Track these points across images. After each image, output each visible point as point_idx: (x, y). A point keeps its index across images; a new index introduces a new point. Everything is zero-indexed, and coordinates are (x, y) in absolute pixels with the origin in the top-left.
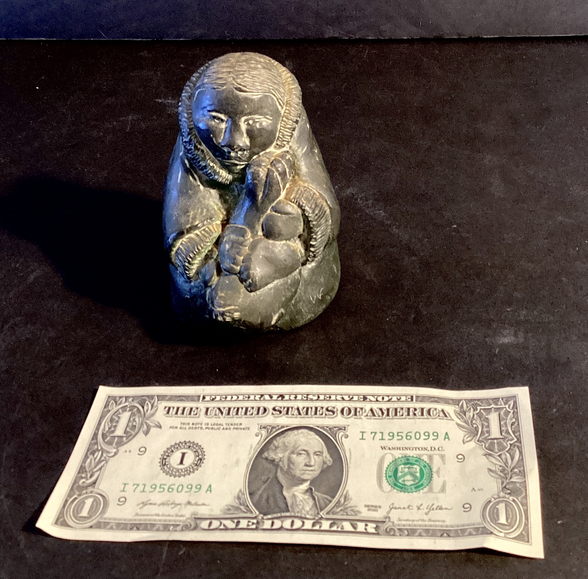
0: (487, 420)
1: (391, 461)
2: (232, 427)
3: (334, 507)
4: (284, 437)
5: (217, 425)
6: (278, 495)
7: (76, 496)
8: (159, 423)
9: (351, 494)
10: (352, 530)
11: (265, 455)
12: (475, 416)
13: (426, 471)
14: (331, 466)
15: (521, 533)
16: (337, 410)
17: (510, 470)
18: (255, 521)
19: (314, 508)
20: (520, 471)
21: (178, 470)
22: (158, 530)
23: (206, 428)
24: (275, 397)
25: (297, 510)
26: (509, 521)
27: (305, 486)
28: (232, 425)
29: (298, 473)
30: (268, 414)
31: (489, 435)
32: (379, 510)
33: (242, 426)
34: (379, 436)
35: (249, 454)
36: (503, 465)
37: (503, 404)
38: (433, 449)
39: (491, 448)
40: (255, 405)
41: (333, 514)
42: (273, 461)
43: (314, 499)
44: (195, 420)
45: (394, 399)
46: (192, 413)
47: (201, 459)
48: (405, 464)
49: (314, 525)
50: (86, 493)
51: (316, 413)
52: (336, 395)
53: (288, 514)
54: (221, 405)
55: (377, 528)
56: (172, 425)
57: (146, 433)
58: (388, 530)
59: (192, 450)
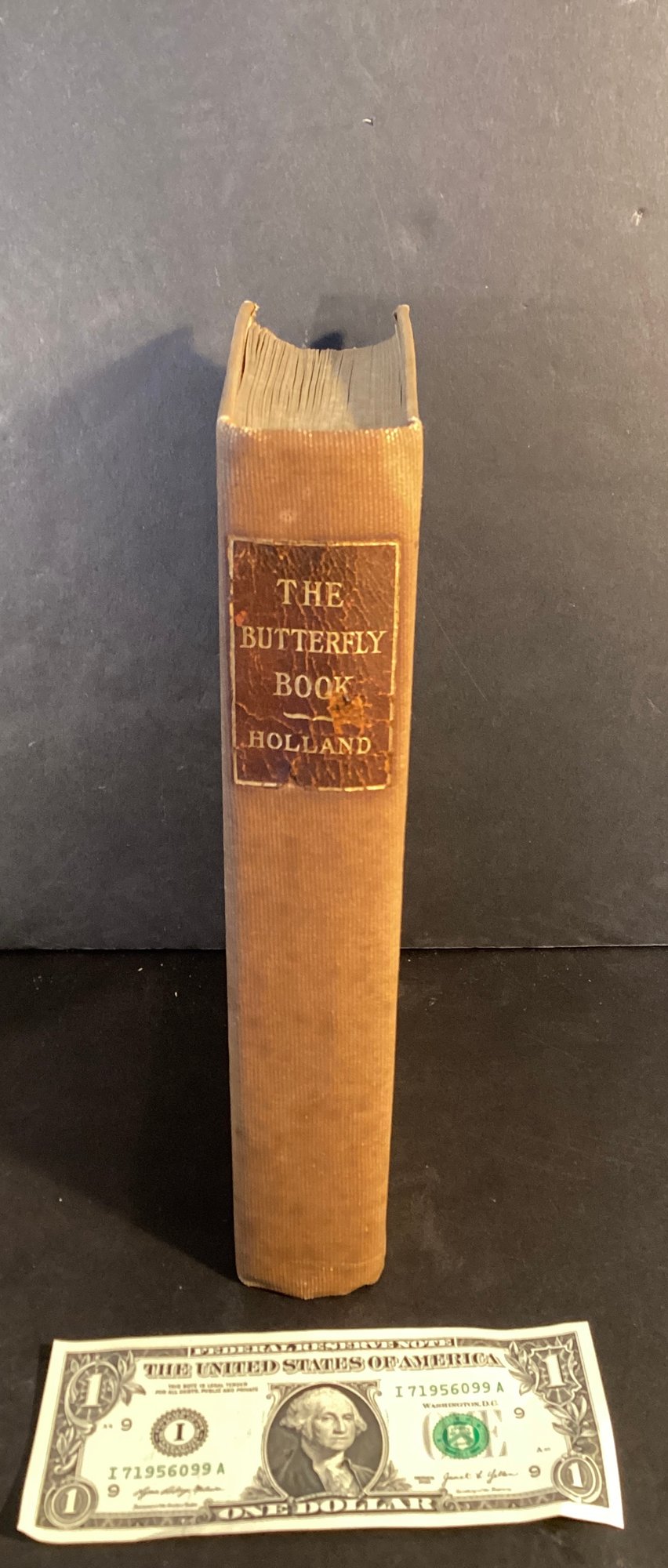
0: (544, 1365)
1: (438, 1422)
2: (235, 1388)
3: (378, 1482)
4: (304, 1398)
5: (215, 1385)
6: (308, 1472)
7: (53, 1488)
8: (140, 1386)
9: (396, 1466)
10: (404, 1507)
11: (283, 1422)
12: (530, 1361)
13: (481, 1431)
14: (366, 1432)
15: (600, 1497)
16: (364, 1361)
17: (577, 1423)
18: (285, 1505)
19: (355, 1485)
20: (590, 1424)
21: (177, 1447)
22: (167, 1524)
23: (203, 1391)
24: (284, 1348)
25: (334, 1488)
26: (585, 1483)
27: (340, 1458)
28: (234, 1385)
29: (327, 1443)
30: (278, 1370)
31: (549, 1383)
32: (432, 1481)
33: (248, 1387)
34: (418, 1391)
35: (263, 1422)
36: (570, 1418)
37: (560, 1344)
38: (485, 1404)
39: (553, 1398)
40: (261, 1358)
41: (380, 1489)
42: (293, 1430)
43: (352, 1472)
44: (187, 1381)
45: (431, 1343)
46: (181, 1372)
47: (203, 1432)
48: (455, 1424)
49: (358, 1505)
50: (66, 1483)
51: (338, 1367)
52: (360, 1342)
53: (324, 1494)
54: (217, 1360)
55: (433, 1504)
56: (159, 1389)
57: (128, 1401)
58: (446, 1505)
59: (190, 1421)
